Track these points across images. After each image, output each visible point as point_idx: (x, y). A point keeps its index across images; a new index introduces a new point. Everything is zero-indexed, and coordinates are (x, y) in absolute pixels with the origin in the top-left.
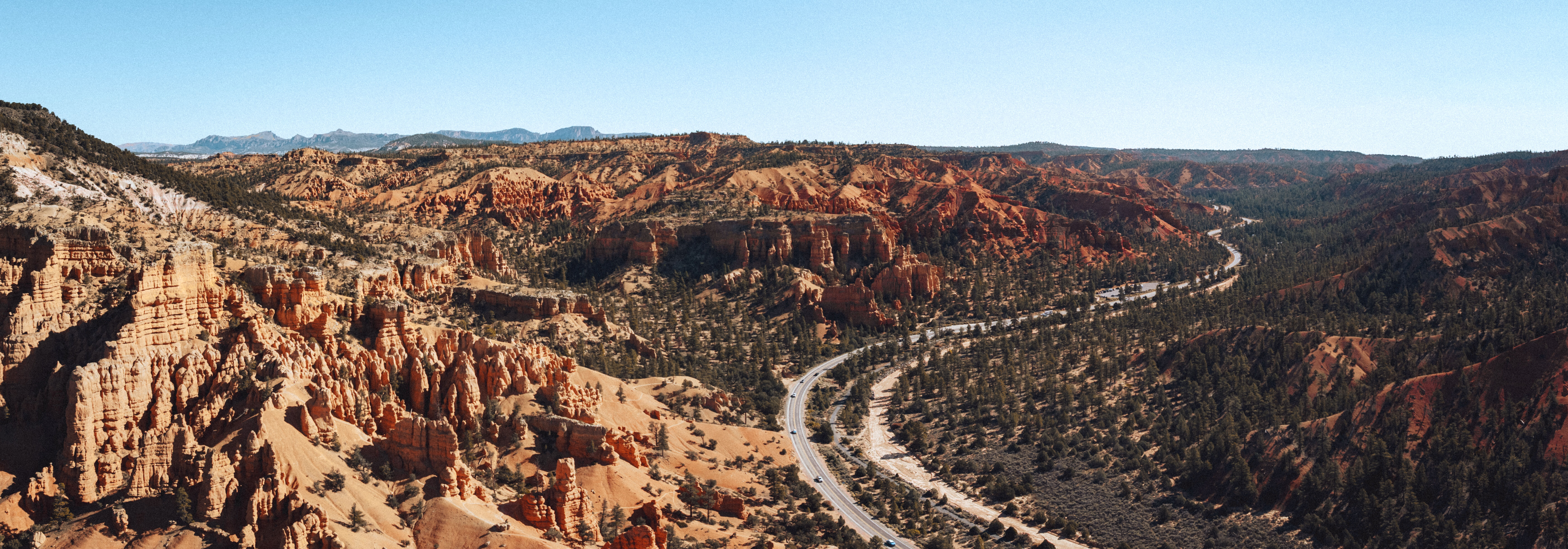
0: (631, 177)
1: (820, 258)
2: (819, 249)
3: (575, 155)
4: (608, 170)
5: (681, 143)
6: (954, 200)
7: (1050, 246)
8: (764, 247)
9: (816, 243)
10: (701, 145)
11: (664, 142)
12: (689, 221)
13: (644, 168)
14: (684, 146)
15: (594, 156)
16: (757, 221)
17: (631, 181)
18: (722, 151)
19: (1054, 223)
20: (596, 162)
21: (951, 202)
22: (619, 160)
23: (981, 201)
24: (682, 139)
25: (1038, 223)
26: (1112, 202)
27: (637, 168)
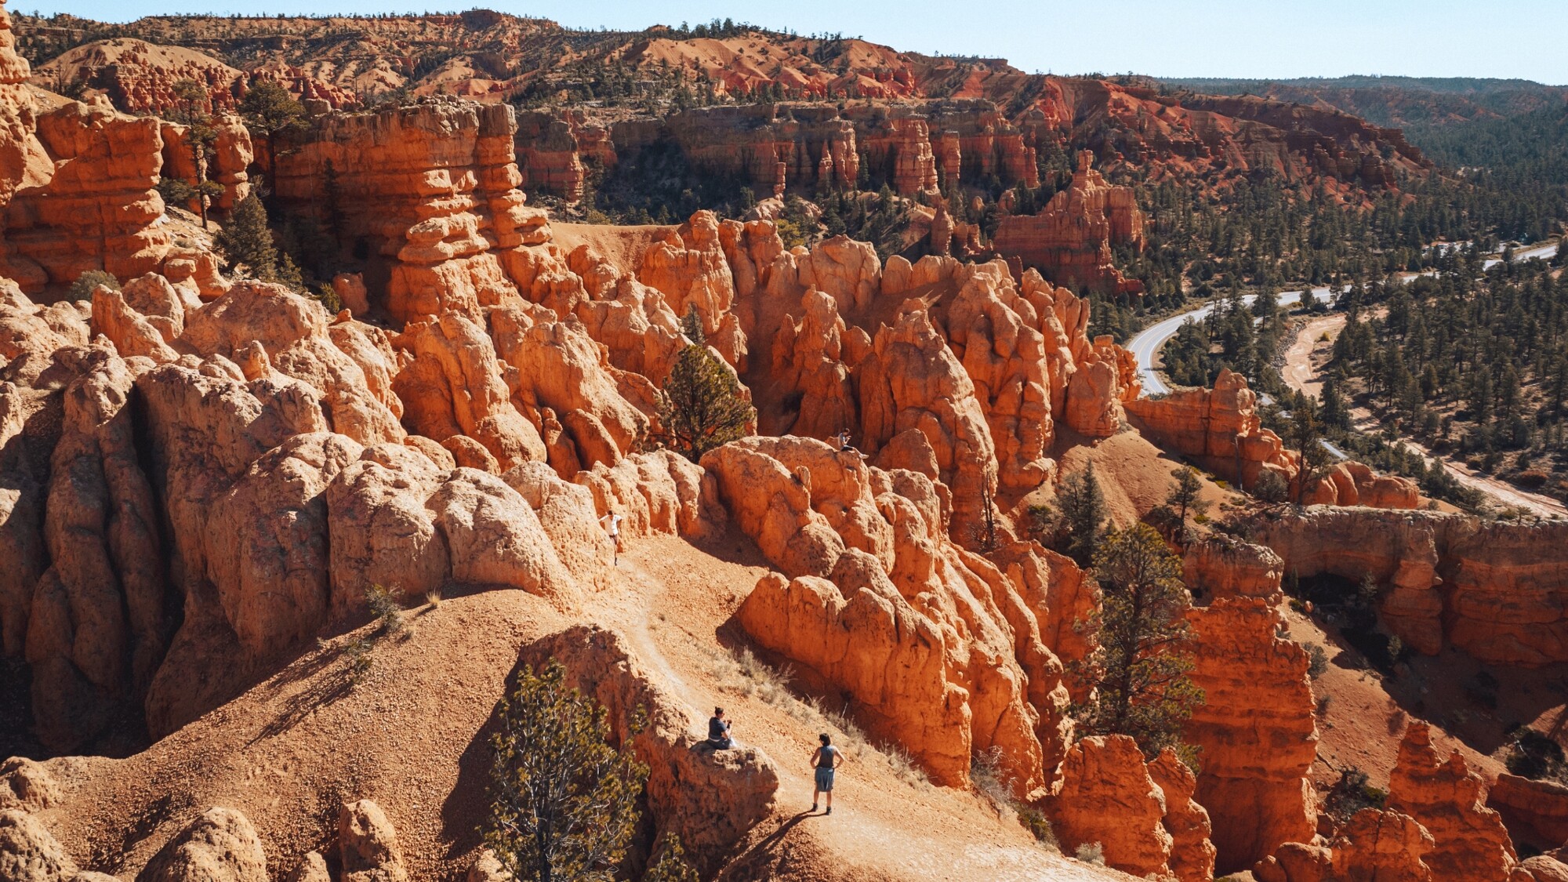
0: (382, 80)
1: (917, 178)
2: (915, 159)
3: (253, 41)
4: (327, 67)
5: (448, 30)
6: (1060, 96)
7: (1257, 175)
8: (805, 157)
9: (907, 148)
10: (485, 33)
11: (416, 28)
12: (628, 114)
13: (400, 64)
14: (454, 34)
15: (294, 44)
16: (781, 108)
17: (382, 86)
18: (526, 42)
19: (1253, 136)
20: (298, 53)
21: (1055, 99)
22: (347, 50)
23: (1115, 96)
24: (447, 23)
25: (1223, 136)
26: (1296, 115)
27: (387, 65)
